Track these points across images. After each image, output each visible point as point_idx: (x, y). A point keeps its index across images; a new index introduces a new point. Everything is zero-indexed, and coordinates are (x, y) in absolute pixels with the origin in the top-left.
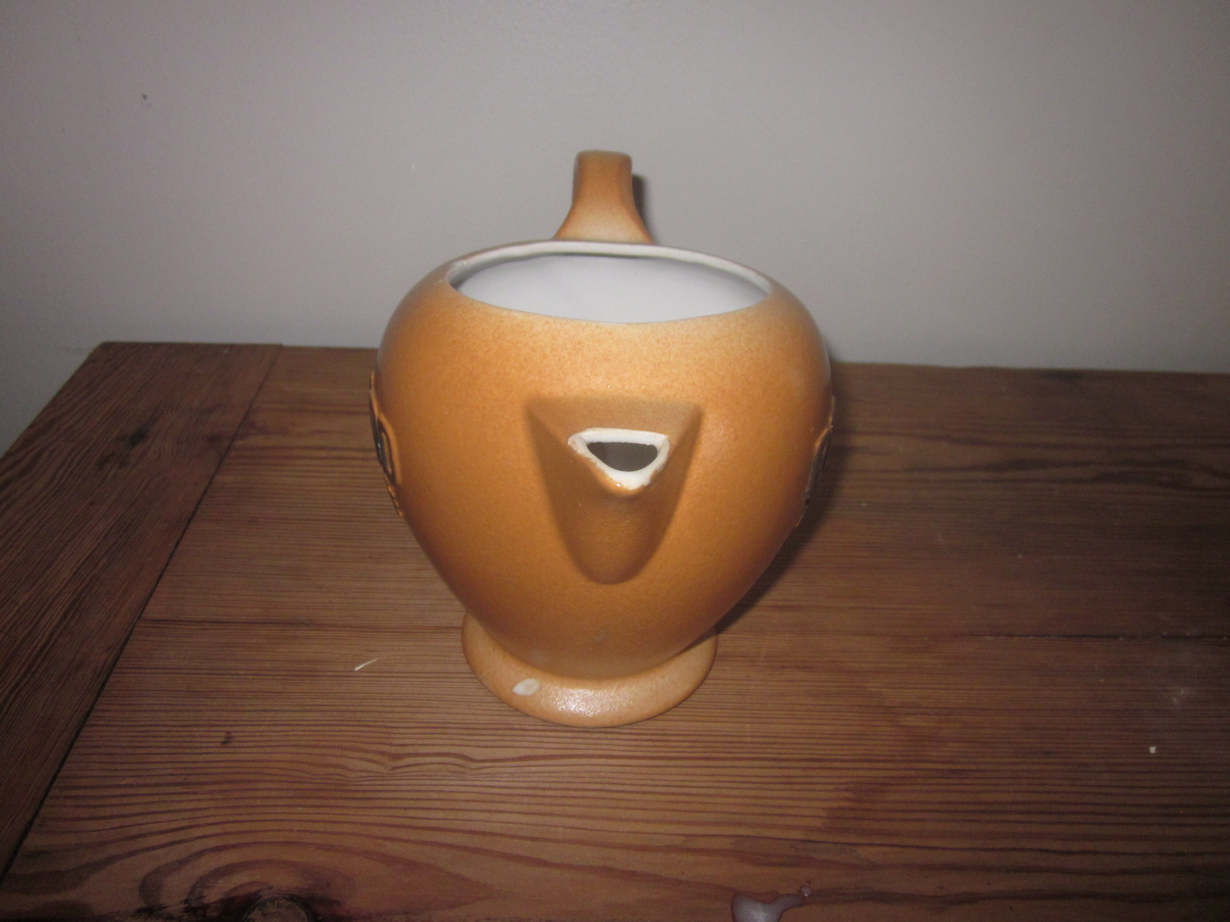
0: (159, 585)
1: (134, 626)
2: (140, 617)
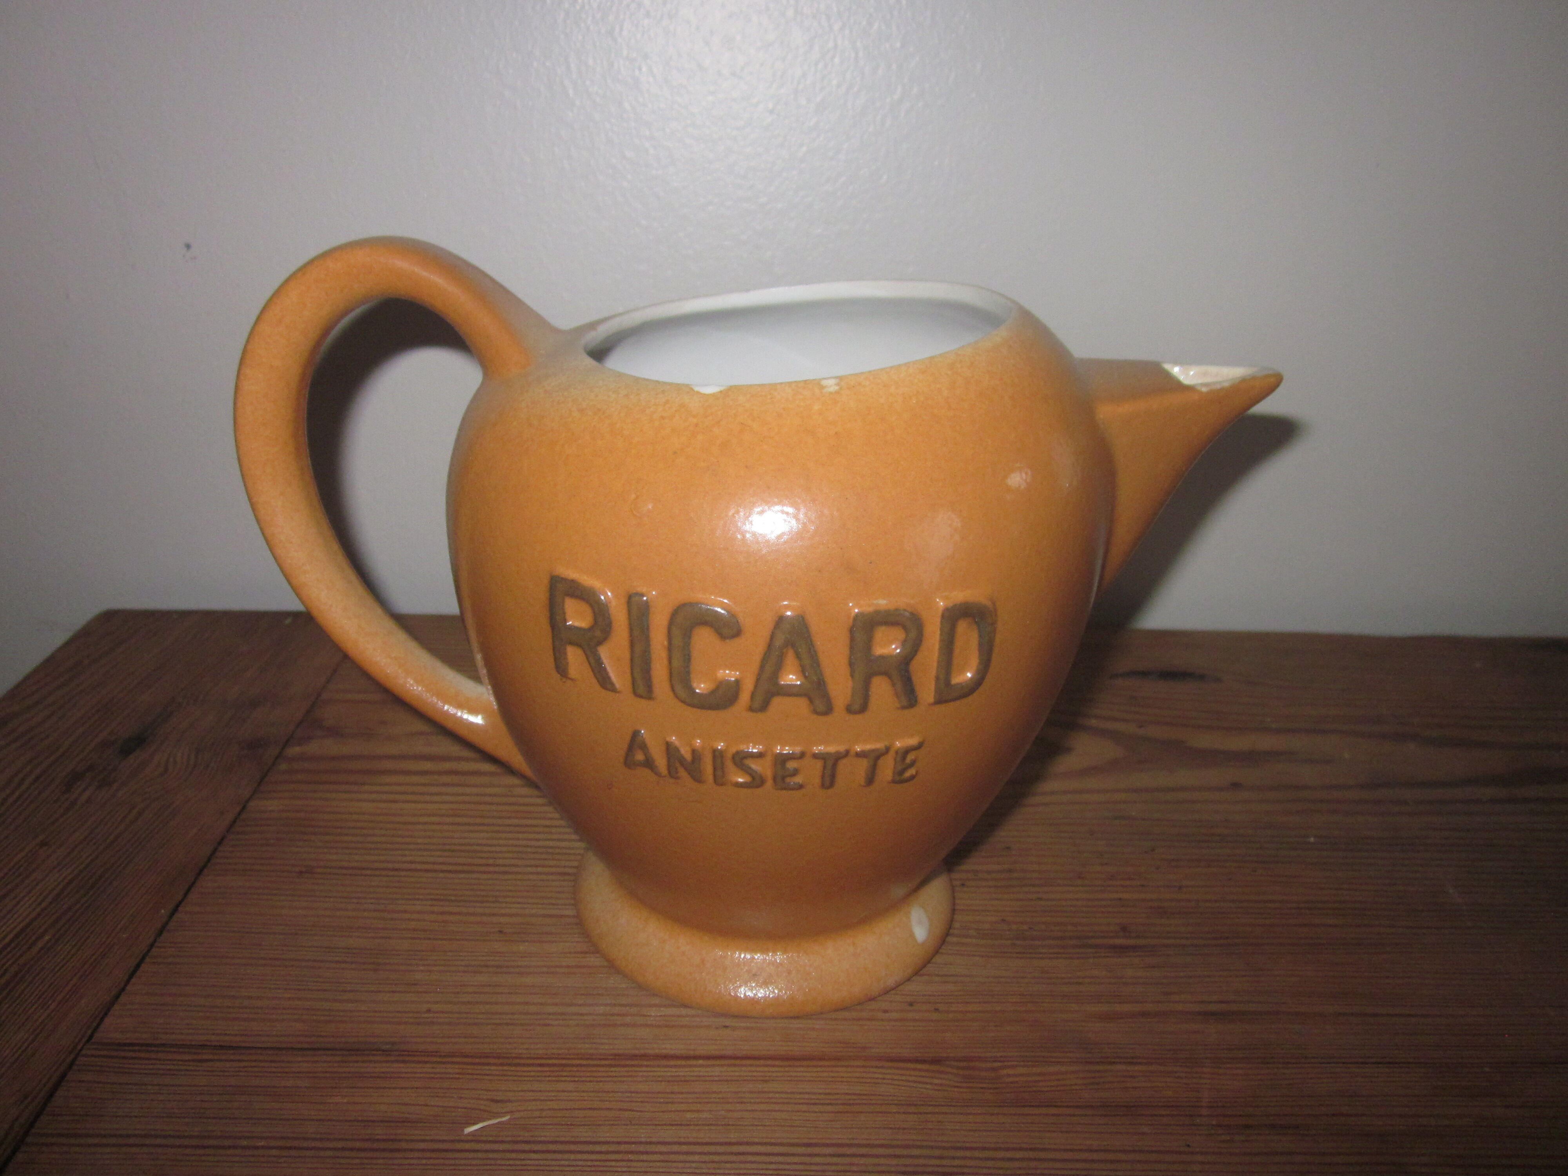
0: (133, 980)
1: (78, 1055)
2: (91, 1037)
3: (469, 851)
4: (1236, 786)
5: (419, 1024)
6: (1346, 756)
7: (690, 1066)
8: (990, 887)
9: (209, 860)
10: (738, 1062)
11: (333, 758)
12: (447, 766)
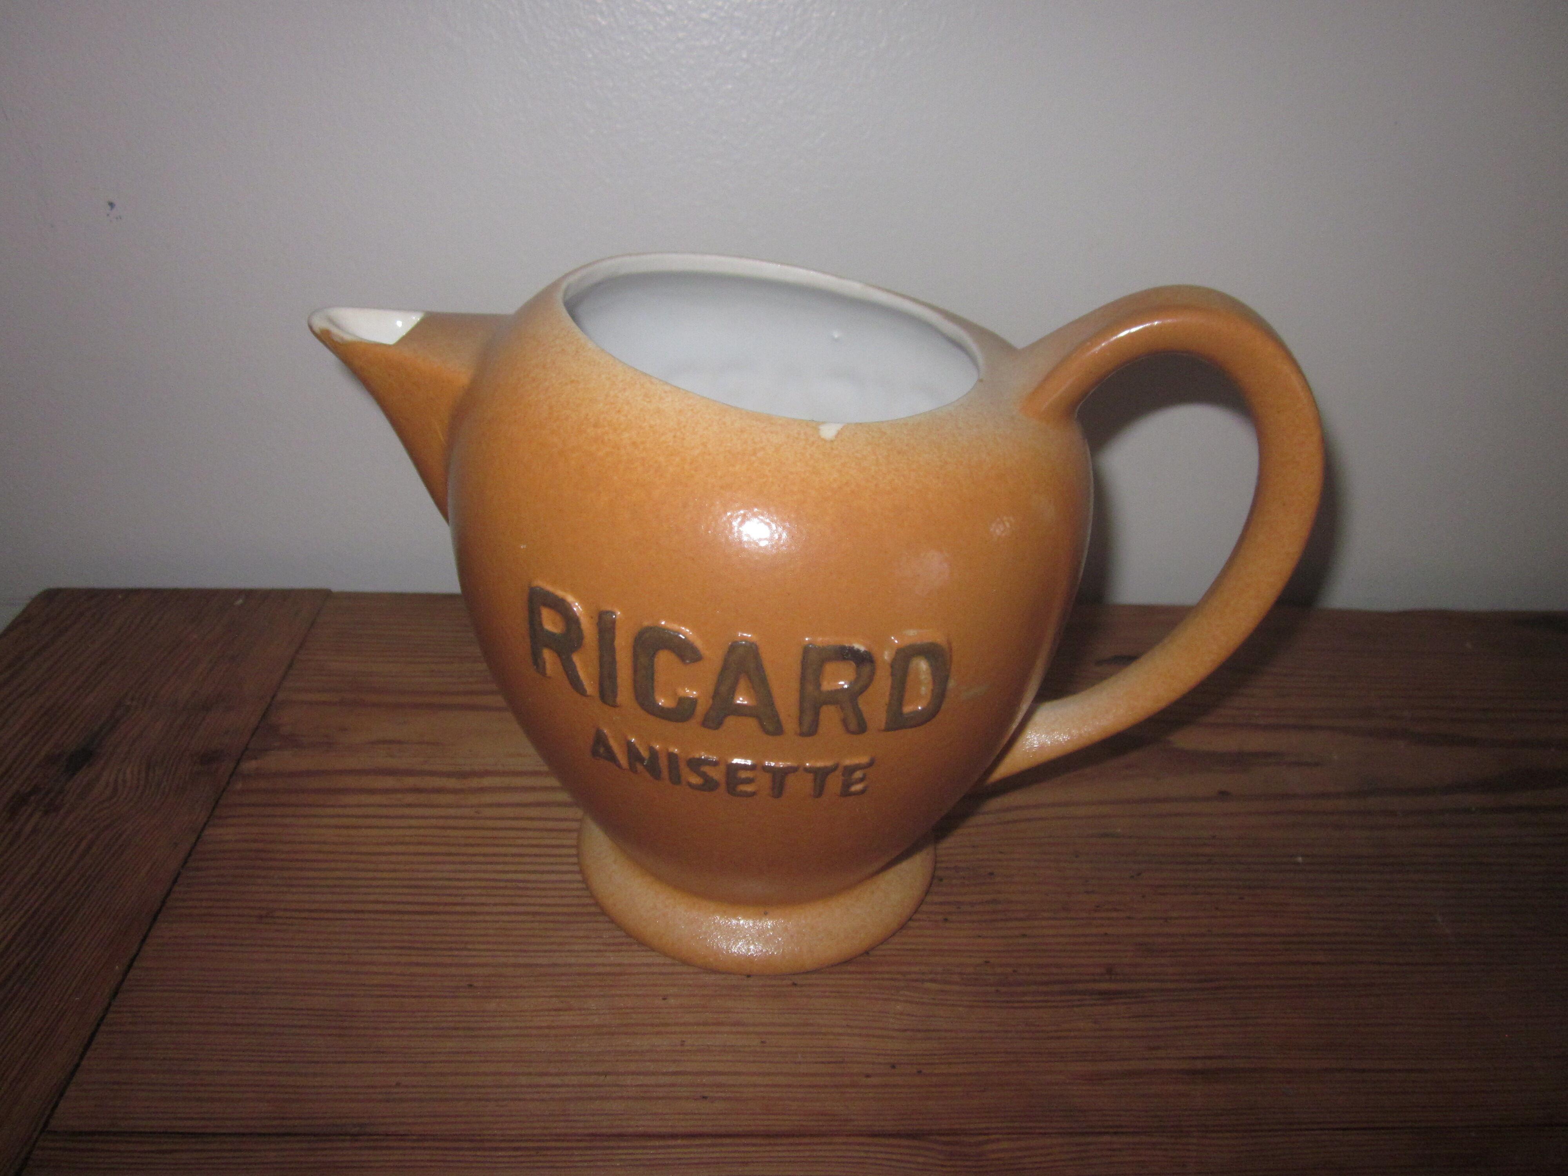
1: (33, 1147)
2: (46, 1124)
3: (435, 887)
4: (1223, 795)
5: (388, 1101)
6: (1335, 757)
7: (669, 1147)
8: (973, 922)
9: (164, 902)
10: (719, 1141)
11: (293, 774)
12: (410, 781)
